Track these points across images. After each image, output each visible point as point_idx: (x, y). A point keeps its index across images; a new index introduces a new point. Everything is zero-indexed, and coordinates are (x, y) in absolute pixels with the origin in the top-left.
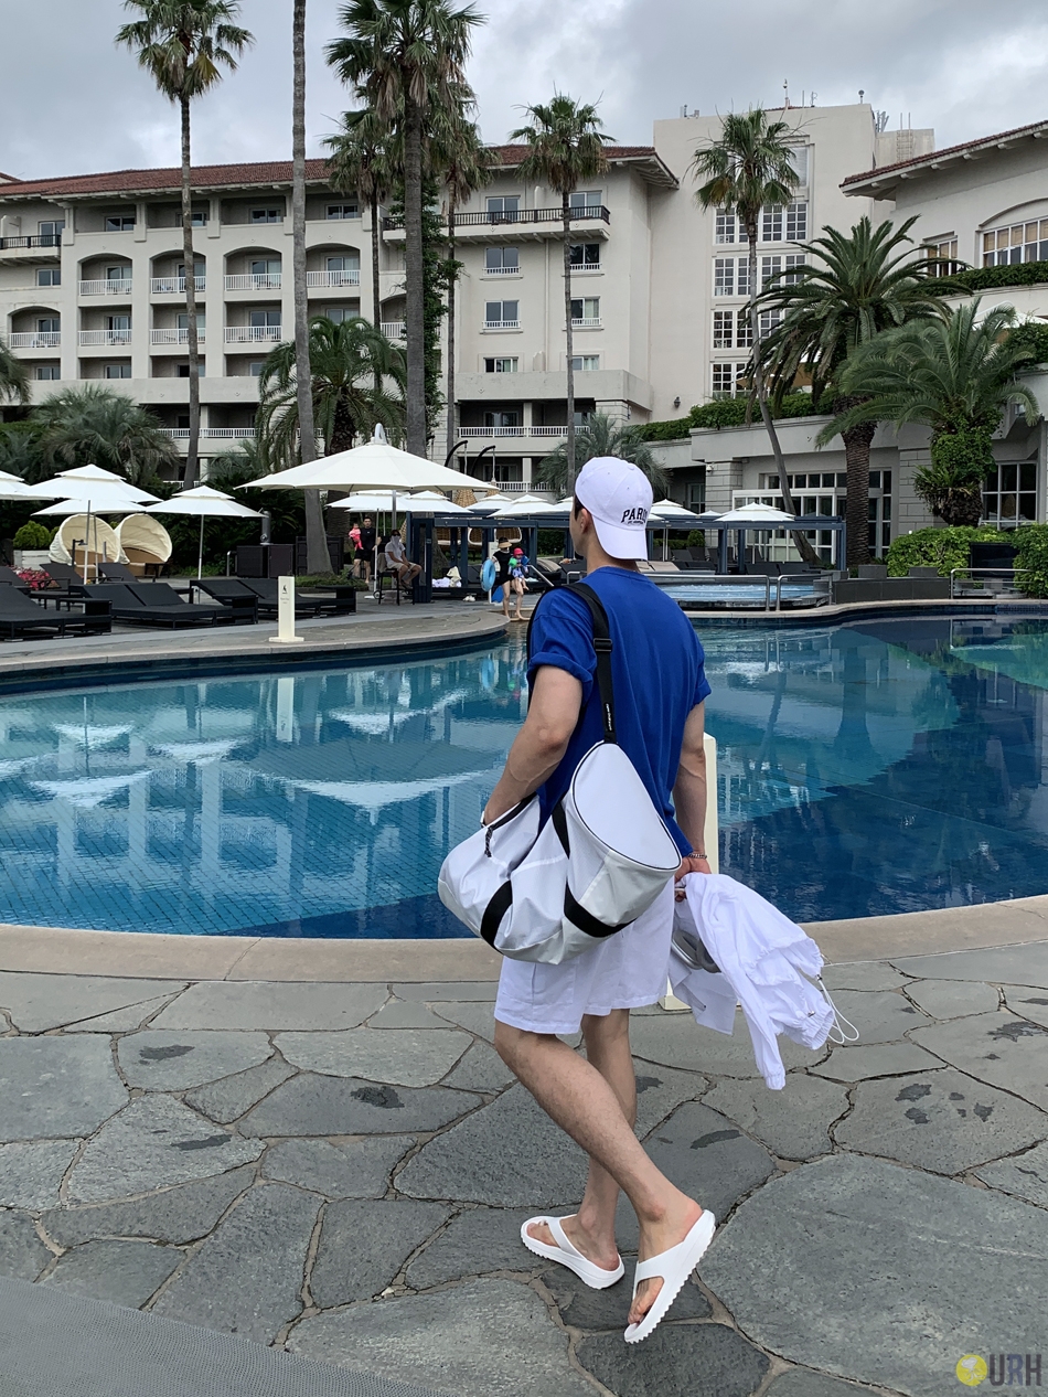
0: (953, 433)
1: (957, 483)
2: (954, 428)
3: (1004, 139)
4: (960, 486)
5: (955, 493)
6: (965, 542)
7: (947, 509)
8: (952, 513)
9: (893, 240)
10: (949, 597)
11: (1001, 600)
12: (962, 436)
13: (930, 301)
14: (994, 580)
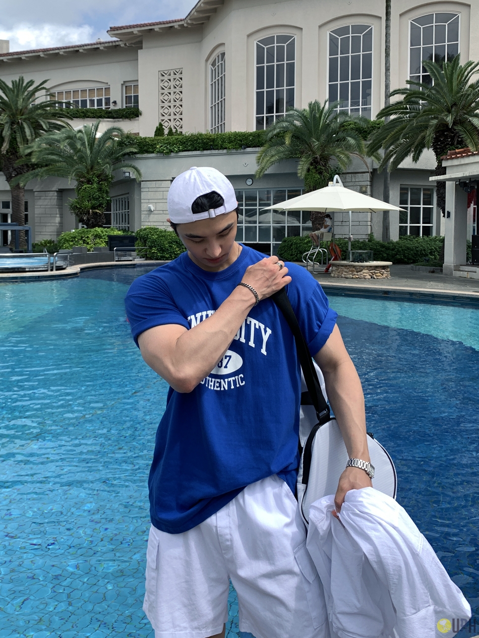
0: (91, 184)
1: (93, 208)
2: (91, 181)
4: (95, 209)
5: (93, 212)
6: (106, 235)
7: (88, 220)
8: (91, 222)
9: (37, 89)
10: (114, 261)
11: (138, 261)
12: (95, 185)
13: (59, 120)
14: (132, 252)
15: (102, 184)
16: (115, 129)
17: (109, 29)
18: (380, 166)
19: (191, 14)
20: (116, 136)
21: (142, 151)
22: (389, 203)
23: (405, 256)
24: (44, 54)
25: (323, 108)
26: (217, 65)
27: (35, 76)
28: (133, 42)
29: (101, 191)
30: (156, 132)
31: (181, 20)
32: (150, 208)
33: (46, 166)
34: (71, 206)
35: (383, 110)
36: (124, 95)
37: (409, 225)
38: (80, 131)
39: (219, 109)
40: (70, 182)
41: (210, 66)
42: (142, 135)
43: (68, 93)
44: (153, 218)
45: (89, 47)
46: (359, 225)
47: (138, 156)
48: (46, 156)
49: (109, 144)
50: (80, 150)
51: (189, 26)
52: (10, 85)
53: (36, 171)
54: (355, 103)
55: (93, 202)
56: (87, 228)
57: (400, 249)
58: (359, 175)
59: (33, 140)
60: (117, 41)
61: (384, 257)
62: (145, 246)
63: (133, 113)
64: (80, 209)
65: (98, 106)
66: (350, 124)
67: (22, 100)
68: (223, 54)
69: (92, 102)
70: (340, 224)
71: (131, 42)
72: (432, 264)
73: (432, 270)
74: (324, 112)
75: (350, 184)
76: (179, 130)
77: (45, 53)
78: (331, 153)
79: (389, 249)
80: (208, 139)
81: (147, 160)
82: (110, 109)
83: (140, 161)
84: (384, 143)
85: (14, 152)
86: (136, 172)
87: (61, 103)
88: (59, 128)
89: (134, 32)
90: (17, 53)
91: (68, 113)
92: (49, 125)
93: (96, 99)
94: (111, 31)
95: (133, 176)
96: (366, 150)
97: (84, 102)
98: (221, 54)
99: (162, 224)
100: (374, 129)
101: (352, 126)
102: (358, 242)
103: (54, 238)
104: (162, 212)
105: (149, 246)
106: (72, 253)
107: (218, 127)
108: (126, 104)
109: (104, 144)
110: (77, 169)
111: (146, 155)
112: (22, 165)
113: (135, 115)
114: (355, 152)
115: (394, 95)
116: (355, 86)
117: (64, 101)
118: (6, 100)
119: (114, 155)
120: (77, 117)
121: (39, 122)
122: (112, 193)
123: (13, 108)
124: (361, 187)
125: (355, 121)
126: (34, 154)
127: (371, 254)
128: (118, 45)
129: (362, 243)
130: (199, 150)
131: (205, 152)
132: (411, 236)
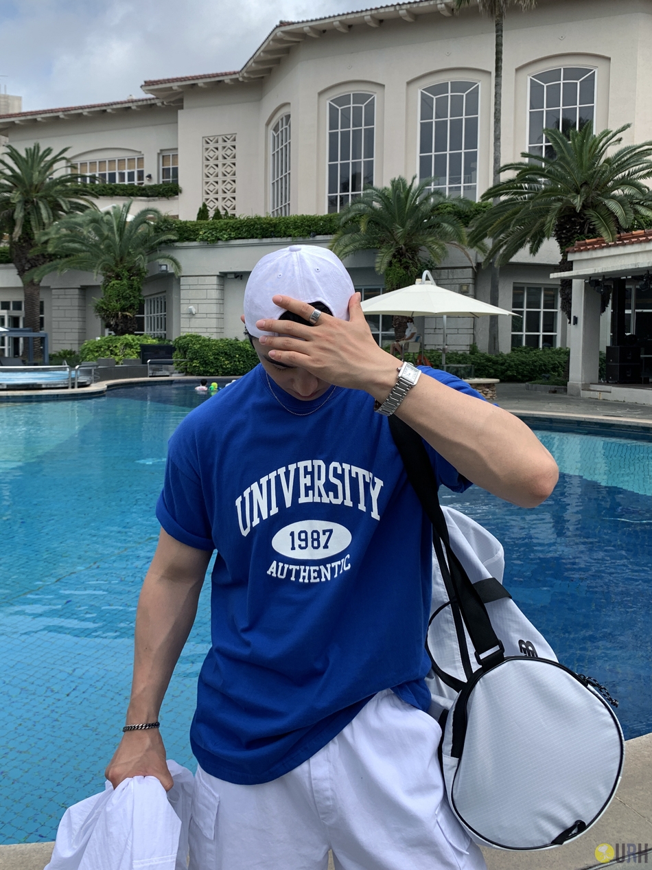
0: (120, 280)
1: (123, 309)
2: (120, 276)
3: (87, 110)
4: (125, 311)
5: (123, 315)
6: (137, 344)
7: (117, 324)
8: (120, 328)
9: (55, 160)
10: (147, 377)
11: (175, 377)
12: (125, 282)
13: (82, 199)
14: (170, 366)
15: (133, 280)
16: (151, 210)
17: (143, 84)
18: (486, 260)
19: (248, 65)
20: (151, 219)
21: (182, 239)
22: (497, 306)
23: (518, 372)
24: (65, 115)
25: (411, 186)
26: (280, 130)
27: (53, 143)
28: (173, 99)
29: (132, 288)
30: (198, 214)
31: (235, 73)
32: (190, 310)
33: (67, 256)
34: (96, 307)
35: (491, 189)
36: (161, 167)
37: (524, 333)
38: (108, 213)
39: (282, 186)
40: (95, 277)
41: (271, 132)
42: (182, 218)
43: (93, 163)
44: (195, 322)
45: (119, 106)
46: (458, 333)
47: (177, 244)
48: (66, 244)
49: (142, 229)
50: (107, 238)
51: (246, 81)
52: (23, 154)
53: (54, 262)
54: (455, 179)
55: (123, 302)
56: (115, 336)
57: (512, 363)
58: (459, 270)
59: (50, 224)
60: (153, 99)
61: (491, 373)
62: (185, 358)
63: (171, 191)
64: (107, 311)
65: (129, 181)
66: (447, 207)
67: (37, 173)
68: (288, 117)
69: (122, 175)
70: (432, 331)
71: (169, 100)
72: (554, 382)
73: (553, 390)
74: (412, 191)
75: (446, 282)
76: (230, 212)
77: (66, 113)
78: (421, 242)
79: (497, 363)
80: (268, 224)
81: (188, 250)
82: (143, 185)
83: (179, 251)
84: (490, 231)
85: (27, 239)
86: (174, 265)
87: (84, 177)
88: (82, 208)
89: (174, 88)
90: (32, 113)
91: (93, 190)
92: (70, 204)
93: (126, 171)
94: (145, 86)
95: (171, 270)
96: (466, 239)
97: (112, 176)
98: (286, 116)
99: (204, 330)
100: (479, 213)
101: (449, 209)
102: (456, 354)
103: (75, 348)
104: (205, 316)
105: (190, 359)
106: (97, 366)
107: (281, 208)
108: (163, 178)
109: (137, 229)
110: (104, 261)
111: (186, 244)
112: (38, 256)
113: (174, 193)
114: (453, 242)
115: (504, 170)
116: (455, 159)
117: (88, 174)
118: (18, 174)
119: (148, 244)
120: (103, 195)
121: (57, 201)
122: (145, 292)
123: (27, 183)
124: (461, 285)
125: (454, 202)
126: (51, 242)
127: (471, 370)
128: (153, 104)
129: (462, 355)
130: (256, 238)
131: (265, 240)
132: (528, 347)
